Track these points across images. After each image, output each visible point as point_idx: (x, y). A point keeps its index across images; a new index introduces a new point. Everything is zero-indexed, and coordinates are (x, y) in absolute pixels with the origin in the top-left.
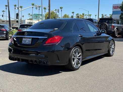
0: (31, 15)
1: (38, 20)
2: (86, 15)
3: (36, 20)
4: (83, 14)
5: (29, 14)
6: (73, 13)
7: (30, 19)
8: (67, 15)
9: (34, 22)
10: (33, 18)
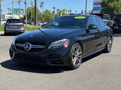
0: (11, 10)
1: (18, 15)
2: (67, 11)
3: (16, 14)
4: (64, 10)
5: (9, 9)
6: (54, 8)
7: (9, 14)
8: (48, 10)
9: (15, 17)
10: (13, 13)
